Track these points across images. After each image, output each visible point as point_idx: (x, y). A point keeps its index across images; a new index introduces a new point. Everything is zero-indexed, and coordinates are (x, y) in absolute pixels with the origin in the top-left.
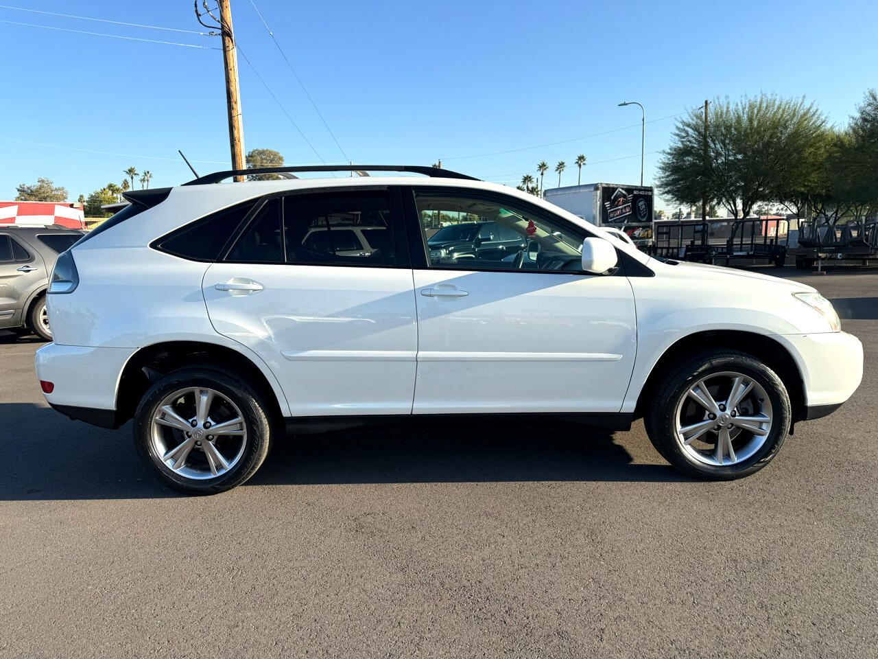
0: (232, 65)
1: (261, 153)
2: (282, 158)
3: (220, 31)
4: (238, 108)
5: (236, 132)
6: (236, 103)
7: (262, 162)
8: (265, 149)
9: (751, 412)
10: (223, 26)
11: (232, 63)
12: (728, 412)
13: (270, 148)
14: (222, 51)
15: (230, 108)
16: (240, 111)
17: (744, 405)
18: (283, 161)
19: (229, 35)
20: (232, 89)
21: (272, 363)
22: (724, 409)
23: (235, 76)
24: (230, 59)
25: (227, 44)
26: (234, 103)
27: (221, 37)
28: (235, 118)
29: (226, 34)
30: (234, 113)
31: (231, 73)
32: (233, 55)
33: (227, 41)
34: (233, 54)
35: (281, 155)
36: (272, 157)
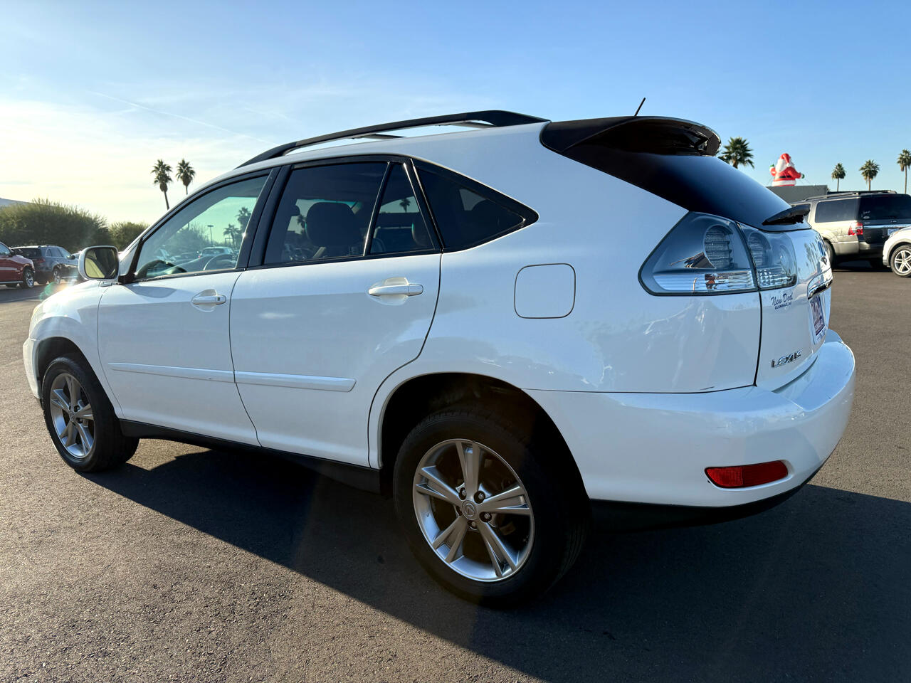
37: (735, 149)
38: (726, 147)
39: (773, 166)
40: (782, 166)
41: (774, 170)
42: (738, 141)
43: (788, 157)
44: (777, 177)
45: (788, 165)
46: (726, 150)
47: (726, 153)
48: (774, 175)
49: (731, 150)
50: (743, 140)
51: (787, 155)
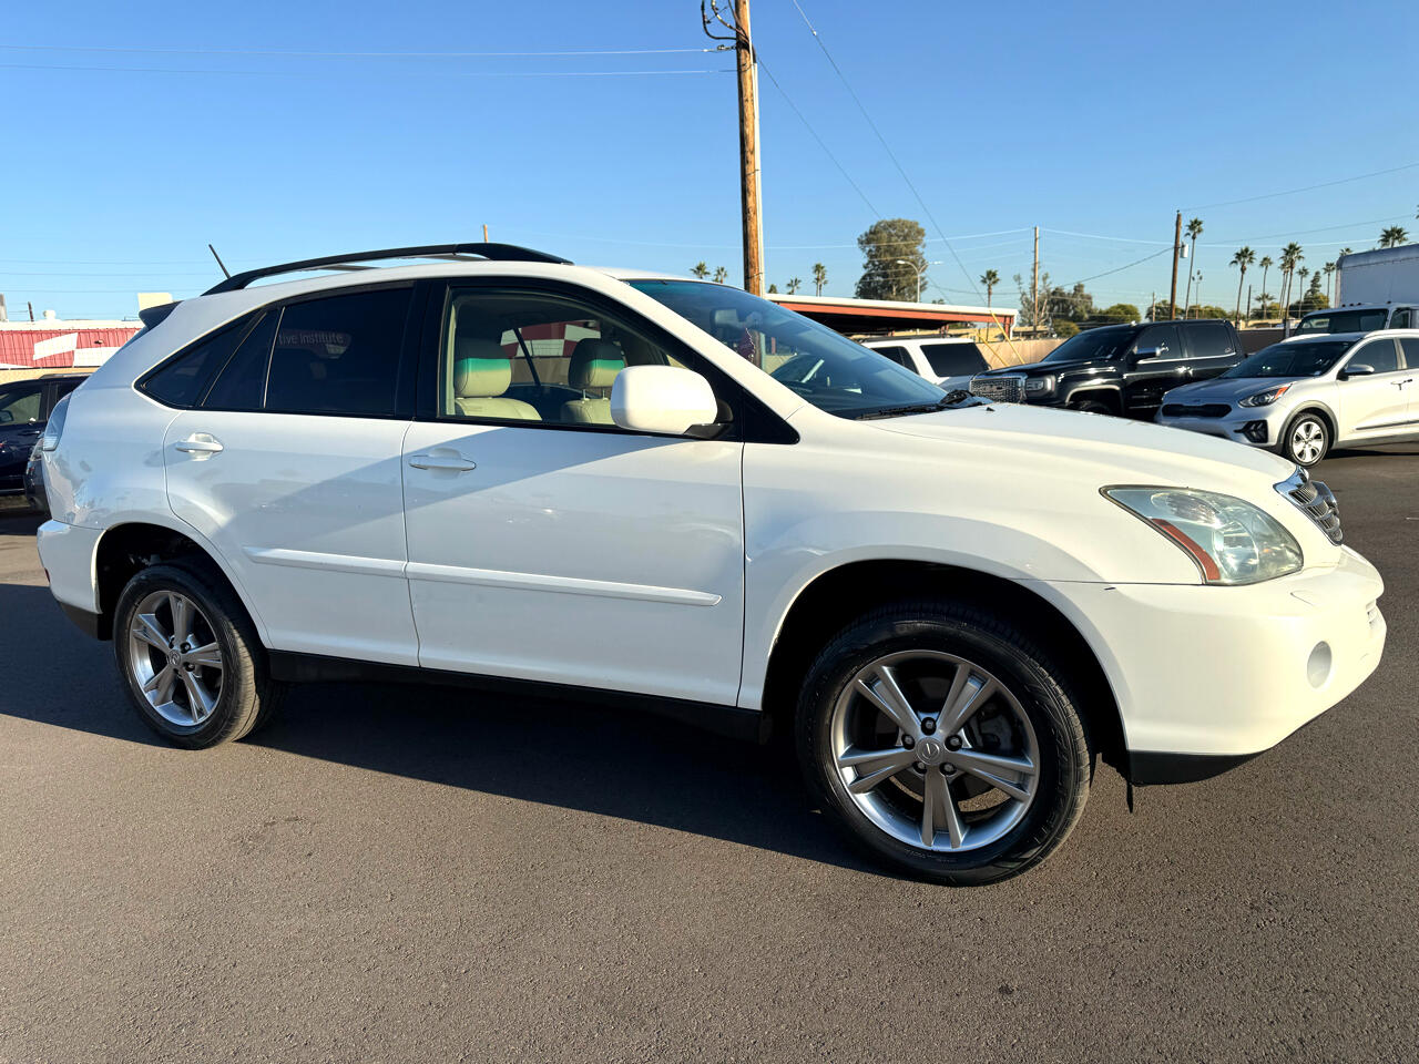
0: (748, 94)
1: (892, 225)
2: (923, 230)
3: (734, 42)
4: (757, 160)
5: (750, 199)
6: (752, 152)
7: (890, 241)
8: (896, 218)
9: (1006, 744)
10: (738, 33)
11: (749, 90)
12: (941, 734)
13: (903, 218)
14: (736, 73)
15: (744, 161)
16: (758, 166)
17: (989, 728)
18: (923, 235)
19: (746, 47)
20: (748, 131)
21: (235, 564)
22: (929, 731)
23: (754, 109)
24: (746, 84)
25: (743, 62)
26: (749, 154)
27: (735, 51)
28: (751, 178)
29: (742, 44)
30: (749, 169)
31: (748, 105)
32: (751, 77)
33: (743, 57)
34: (753, 74)
35: (920, 226)
36: (906, 230)
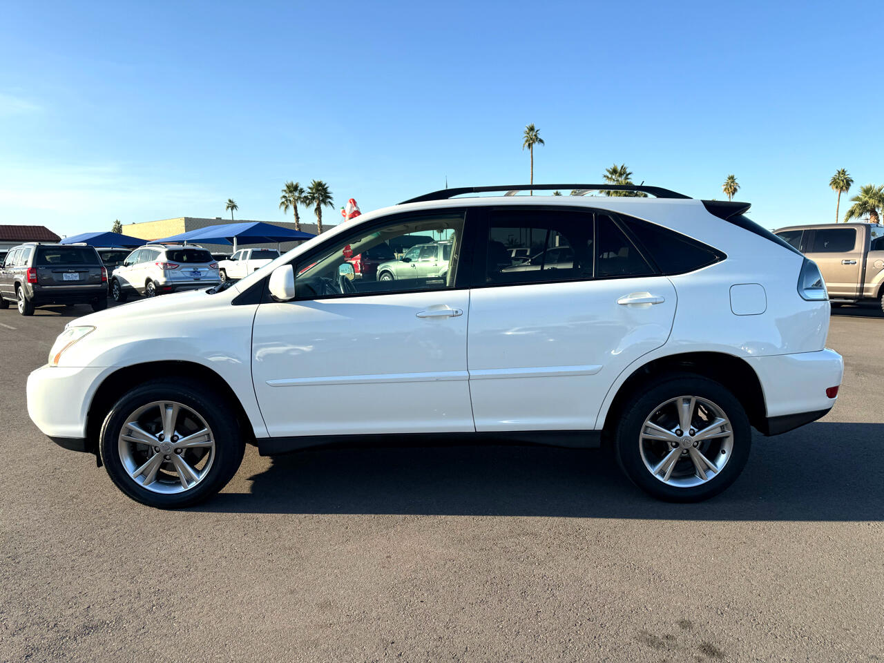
37: (318, 190)
38: (310, 188)
39: (343, 208)
40: (351, 209)
41: (344, 211)
42: (320, 184)
43: (354, 202)
44: (347, 217)
45: (355, 209)
46: (310, 191)
47: (310, 193)
48: (344, 216)
49: (314, 191)
50: (324, 183)
51: (353, 200)
